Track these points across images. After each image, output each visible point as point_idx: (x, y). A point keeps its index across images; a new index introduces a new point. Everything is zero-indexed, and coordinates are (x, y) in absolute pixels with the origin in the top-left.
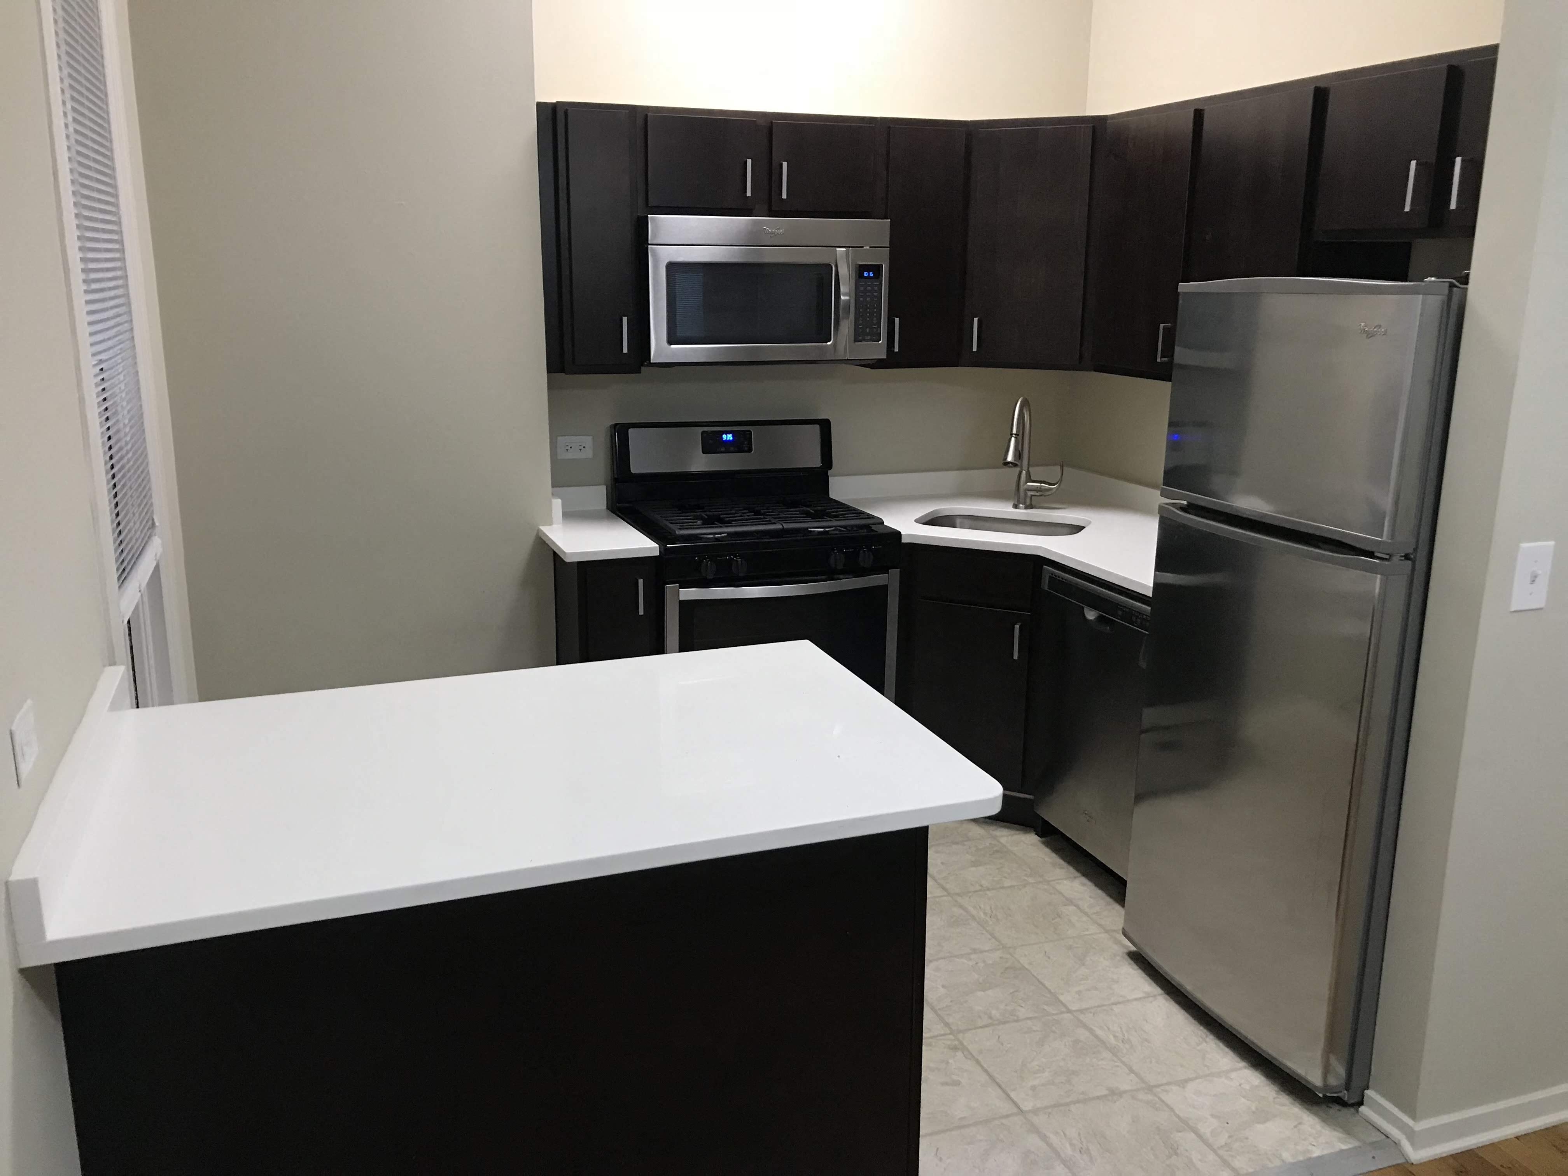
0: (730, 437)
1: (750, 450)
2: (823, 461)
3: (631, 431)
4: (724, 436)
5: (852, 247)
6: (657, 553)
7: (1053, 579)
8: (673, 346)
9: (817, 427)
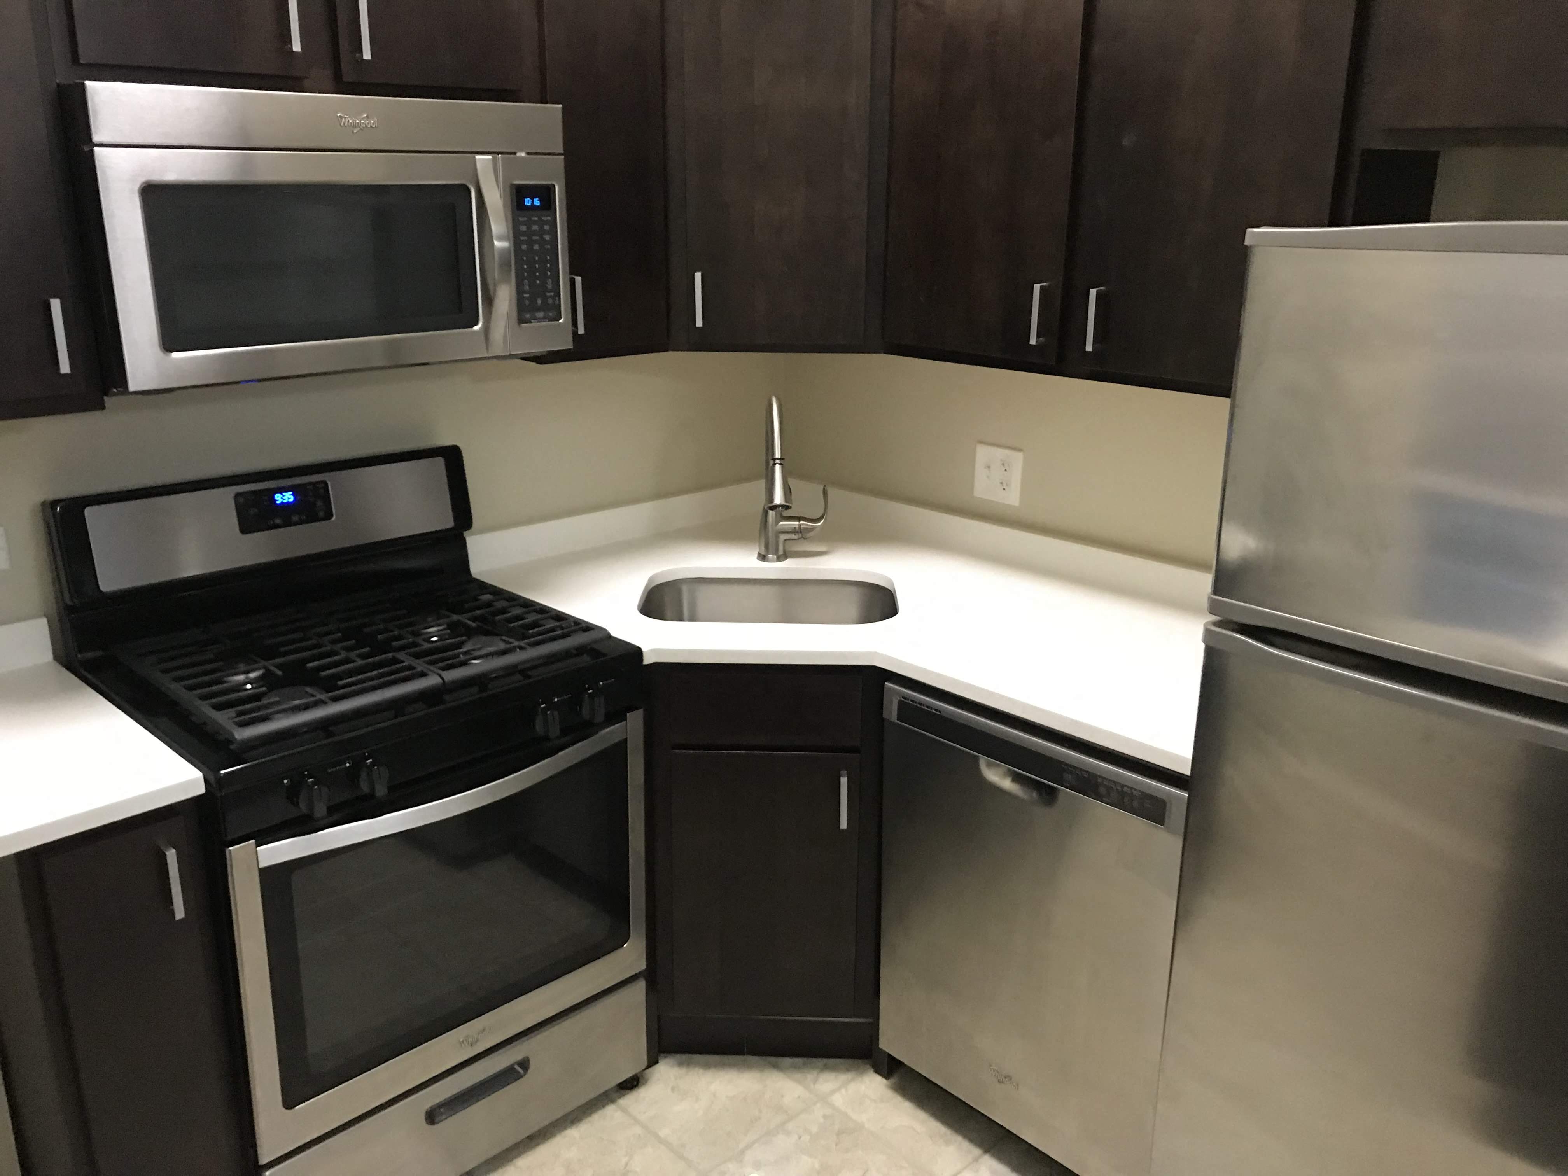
0: (289, 497)
1: (329, 516)
2: (456, 519)
3: (89, 512)
4: (278, 498)
5: (501, 153)
6: (202, 790)
7: (905, 706)
8: (176, 355)
9: (440, 462)
